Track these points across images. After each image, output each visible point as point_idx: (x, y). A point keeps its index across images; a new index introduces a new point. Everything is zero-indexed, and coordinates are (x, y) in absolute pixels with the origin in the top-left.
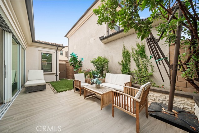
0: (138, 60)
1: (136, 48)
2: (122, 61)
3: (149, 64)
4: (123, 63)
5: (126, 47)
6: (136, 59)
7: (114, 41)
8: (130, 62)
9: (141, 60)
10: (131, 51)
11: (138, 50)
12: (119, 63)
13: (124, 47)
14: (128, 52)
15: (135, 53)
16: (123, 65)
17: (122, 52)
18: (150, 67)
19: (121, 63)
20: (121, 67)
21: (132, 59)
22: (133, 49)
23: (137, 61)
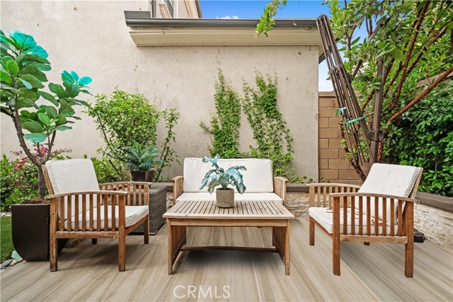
0: (259, 122)
1: (257, 89)
2: (215, 121)
3: (284, 135)
4: (217, 127)
5: (226, 79)
6: (253, 118)
7: (184, 50)
8: (239, 125)
9: (267, 124)
10: (241, 95)
11: (260, 95)
12: (202, 125)
13: (222, 78)
14: (232, 96)
15: (252, 101)
16: (218, 134)
17: (213, 92)
18: (285, 141)
19: (211, 129)
20: (210, 141)
21: (244, 118)
22: (247, 90)
23: (256, 123)
